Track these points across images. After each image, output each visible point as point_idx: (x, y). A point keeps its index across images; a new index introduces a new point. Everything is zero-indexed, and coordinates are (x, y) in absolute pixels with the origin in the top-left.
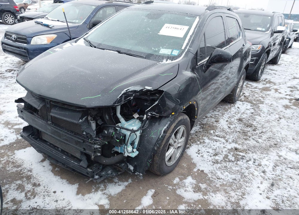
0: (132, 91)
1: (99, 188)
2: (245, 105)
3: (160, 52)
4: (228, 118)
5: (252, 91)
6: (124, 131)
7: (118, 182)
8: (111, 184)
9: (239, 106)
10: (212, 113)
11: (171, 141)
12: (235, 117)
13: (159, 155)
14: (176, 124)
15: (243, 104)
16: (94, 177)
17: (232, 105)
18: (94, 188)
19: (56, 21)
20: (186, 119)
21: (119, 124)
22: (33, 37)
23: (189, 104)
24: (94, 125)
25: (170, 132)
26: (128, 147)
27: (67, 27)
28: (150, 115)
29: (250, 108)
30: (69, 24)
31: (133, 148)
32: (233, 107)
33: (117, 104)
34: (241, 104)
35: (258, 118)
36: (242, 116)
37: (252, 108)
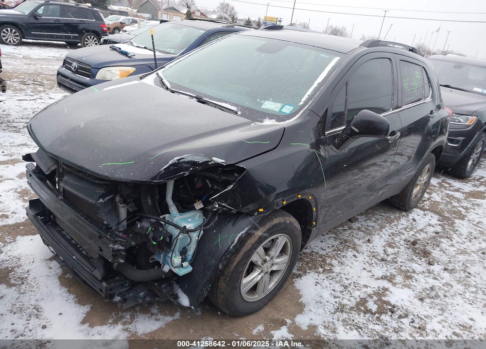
0: (188, 162)
1: (122, 317)
2: (428, 217)
3: (263, 107)
4: (389, 236)
5: (448, 196)
6: (171, 229)
7: (157, 315)
8: (144, 315)
9: (416, 218)
10: (363, 223)
11: (255, 258)
12: (402, 235)
13: (228, 279)
14: (267, 229)
15: (424, 215)
16: (114, 298)
17: (404, 213)
18: (113, 317)
19: (142, 48)
20: (291, 223)
21: (167, 215)
22: (100, 69)
23: (296, 199)
24: (123, 212)
25: (253, 242)
26: (175, 257)
27: (154, 57)
28: (217, 206)
29: (436, 224)
30: (157, 53)
31: (183, 260)
32: (404, 218)
33: (158, 180)
34: (421, 215)
35: (445, 243)
36: (417, 235)
37: (439, 225)
